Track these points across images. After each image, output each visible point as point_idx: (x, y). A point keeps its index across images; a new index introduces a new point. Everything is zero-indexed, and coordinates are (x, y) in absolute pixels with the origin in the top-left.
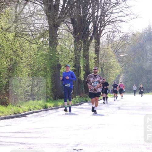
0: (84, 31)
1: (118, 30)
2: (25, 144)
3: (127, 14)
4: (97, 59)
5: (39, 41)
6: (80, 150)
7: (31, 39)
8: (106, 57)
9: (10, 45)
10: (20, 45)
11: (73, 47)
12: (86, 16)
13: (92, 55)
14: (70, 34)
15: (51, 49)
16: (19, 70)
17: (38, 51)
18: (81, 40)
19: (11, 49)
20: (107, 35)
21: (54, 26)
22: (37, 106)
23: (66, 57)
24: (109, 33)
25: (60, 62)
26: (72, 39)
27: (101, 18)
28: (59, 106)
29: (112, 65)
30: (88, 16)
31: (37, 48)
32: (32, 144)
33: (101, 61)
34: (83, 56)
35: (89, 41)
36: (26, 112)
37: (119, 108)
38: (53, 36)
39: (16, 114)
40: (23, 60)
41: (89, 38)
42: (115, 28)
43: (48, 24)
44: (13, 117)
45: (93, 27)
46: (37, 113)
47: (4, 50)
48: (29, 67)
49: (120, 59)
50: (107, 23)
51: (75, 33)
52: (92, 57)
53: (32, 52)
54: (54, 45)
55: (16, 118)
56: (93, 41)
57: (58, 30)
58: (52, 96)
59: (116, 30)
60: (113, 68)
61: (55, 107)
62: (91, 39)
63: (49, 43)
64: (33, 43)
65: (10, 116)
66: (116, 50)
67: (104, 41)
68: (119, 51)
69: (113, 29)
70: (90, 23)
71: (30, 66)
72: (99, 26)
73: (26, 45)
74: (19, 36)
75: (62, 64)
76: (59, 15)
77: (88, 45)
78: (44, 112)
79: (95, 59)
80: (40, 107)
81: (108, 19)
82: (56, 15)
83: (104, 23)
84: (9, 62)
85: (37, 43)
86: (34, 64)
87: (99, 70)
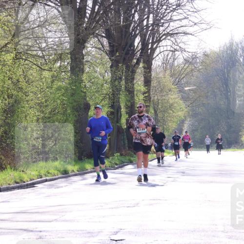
0: (126, 48)
1: (180, 47)
2: (32, 231)
3: (196, 22)
4: (147, 95)
5: (54, 66)
6: (121, 240)
7: (41, 63)
8: (162, 91)
9: (8, 73)
10: (24, 73)
11: (108, 76)
12: (130, 26)
13: (139, 88)
14: (104, 54)
15: (73, 79)
16: (22, 112)
17: (53, 82)
18: (121, 65)
19: (8, 79)
20: (163, 56)
21: (78, 42)
22: (52, 171)
23: (97, 92)
24: (166, 53)
25: (88, 99)
26: (108, 63)
27: (153, 29)
28: (87, 170)
29: (172, 105)
30: (132, 25)
31: (50, 77)
32: (44, 231)
33: (155, 97)
34: (126, 90)
35: (135, 66)
36: (34, 180)
37: (183, 173)
38: (76, 59)
39: (17, 183)
40: (28, 97)
41: (135, 61)
42: (176, 44)
44: (13, 188)
45: (140, 44)
46: (52, 182)
48: (38, 107)
49: (184, 94)
50: (164, 37)
51: (111, 53)
52: (140, 91)
53: (43, 84)
54: (78, 73)
55: (18, 190)
56: (141, 65)
57: (84, 48)
58: (75, 154)
59: (178, 48)
60: (173, 110)
61: (80, 171)
62: (138, 63)
63: (71, 68)
64: (45, 70)
65: (8, 186)
66: (178, 80)
67: (159, 65)
68: (182, 81)
69: (173, 46)
70: (136, 37)
71: (41, 106)
72: (150, 41)
73: (33, 73)
74: (23, 59)
75: (91, 103)
76: (87, 24)
77: (134, 72)
78: (63, 180)
79: (145, 95)
80: (56, 172)
81: (164, 31)
82: (81, 25)
83: (159, 36)
84: (6, 100)
85: (51, 68)
86: (46, 102)
87: (151, 113)
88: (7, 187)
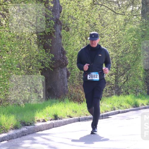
5: (127, 10)
7: (115, 8)
9: (86, 17)
10: (100, 17)
15: (144, 22)
17: (125, 25)
19: (87, 23)
22: (124, 104)
31: (123, 20)
36: (108, 112)
38: (147, 3)
40: (104, 38)
46: (124, 113)
47: (78, 24)
48: (112, 47)
53: (117, 26)
58: (145, 89)
63: (142, 12)
64: (118, 14)
65: (86, 116)
71: (114, 47)
73: (108, 17)
74: (99, 4)
78: (134, 112)
80: (127, 105)
85: (124, 13)
86: (119, 43)
88: (85, 118)
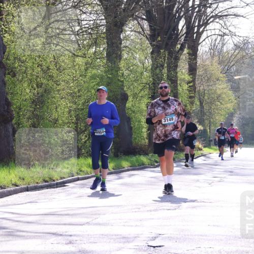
0: (169, 33)
1: (230, 31)
2: (61, 235)
3: (248, 3)
4: (191, 84)
5: (89, 52)
6: (160, 246)
8: (209, 80)
9: (37, 59)
10: (55, 59)
11: (148, 63)
12: (174, 7)
13: (183, 77)
14: (144, 38)
15: (109, 67)
16: (53, 103)
17: (86, 70)
18: (163, 50)
19: (38, 67)
20: (210, 41)
21: (116, 25)
22: (85, 169)
23: (136, 81)
24: (214, 37)
25: (125, 89)
26: (148, 49)
27: (199, 11)
28: (124, 168)
29: (220, 96)
30: (176, 6)
31: (84, 64)
32: (75, 235)
33: (200, 87)
34: (168, 78)
35: (178, 52)
36: (64, 178)
37: (231, 172)
38: (113, 43)
39: (46, 181)
40: (60, 86)
41: (179, 46)
42: (225, 27)
43: (105, 21)
44: (42, 188)
45: (185, 27)
46: (85, 181)
47: (26, 68)
48: (70, 97)
49: (234, 84)
50: (212, 20)
51: (152, 38)
52: (183, 80)
53: (76, 71)
54: (115, 59)
55: (47, 190)
56: (186, 51)
57: (122, 32)
59: (227, 32)
60: (221, 101)
61: (116, 169)
62: (182, 49)
63: (107, 54)
64: (78, 56)
65: (36, 185)
66: (227, 67)
67: (206, 51)
68: (232, 69)
69: (222, 30)
70: (180, 19)
71: (73, 97)
72: (196, 24)
73: (65, 59)
75: (129, 93)
76: (125, 5)
77: (177, 59)
79: (189, 85)
80: (89, 170)
81: (212, 12)
82: (118, 6)
83: (206, 18)
84: (35, 89)
85: (85, 54)
86: (79, 92)
87: (196, 104)
88: (35, 186)
